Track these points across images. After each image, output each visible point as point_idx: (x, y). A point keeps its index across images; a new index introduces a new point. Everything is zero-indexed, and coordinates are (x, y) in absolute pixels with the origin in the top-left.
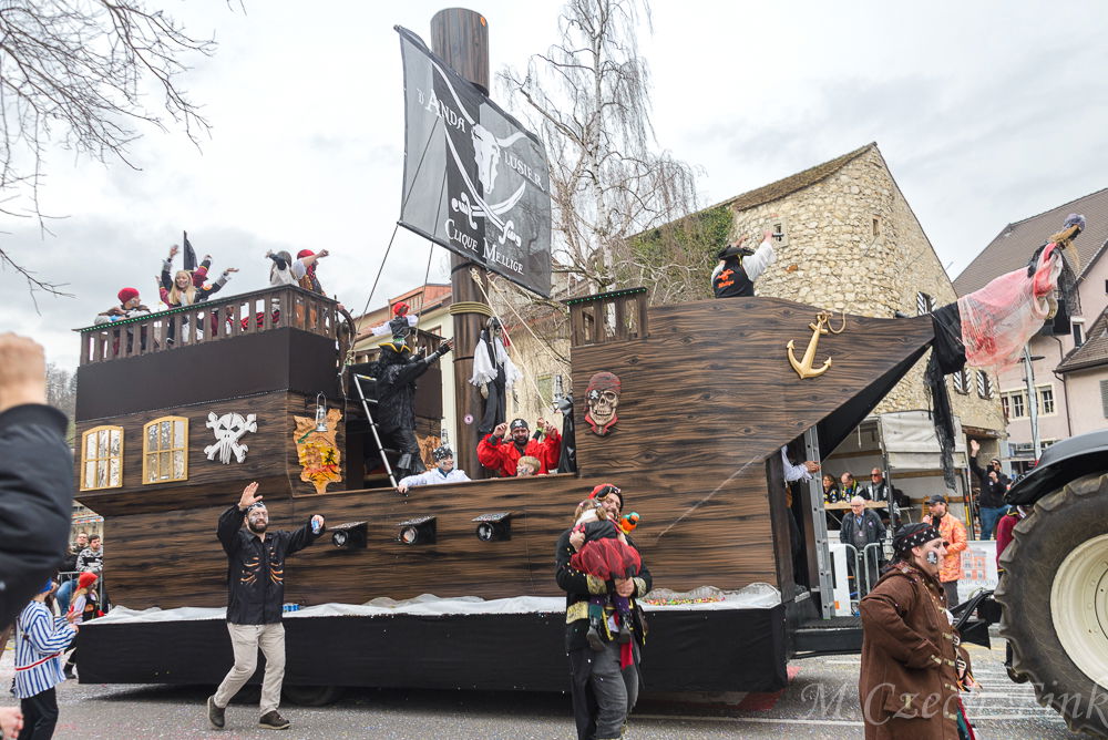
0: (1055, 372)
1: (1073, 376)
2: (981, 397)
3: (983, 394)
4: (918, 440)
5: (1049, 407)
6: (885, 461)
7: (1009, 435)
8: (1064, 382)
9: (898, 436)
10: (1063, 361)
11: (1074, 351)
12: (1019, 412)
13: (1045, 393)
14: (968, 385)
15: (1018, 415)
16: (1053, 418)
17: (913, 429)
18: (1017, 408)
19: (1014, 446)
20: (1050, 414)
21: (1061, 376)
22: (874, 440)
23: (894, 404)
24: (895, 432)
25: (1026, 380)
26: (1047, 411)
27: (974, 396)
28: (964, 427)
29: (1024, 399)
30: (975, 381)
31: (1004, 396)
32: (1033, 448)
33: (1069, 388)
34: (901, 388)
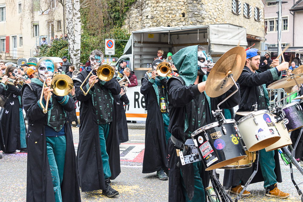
0: (290, 10)
1: (298, 13)
2: (255, 20)
3: (256, 19)
5: (285, 27)
6: (209, 48)
7: (266, 40)
8: (294, 15)
9: (216, 36)
10: (294, 5)
12: (272, 29)
13: (284, 20)
14: (250, 14)
15: (271, 31)
16: (287, 32)
17: (224, 33)
18: (271, 27)
19: (268, 45)
20: (285, 31)
21: (292, 12)
22: (204, 38)
23: (215, 21)
24: (215, 34)
25: (278, 13)
26: (284, 29)
27: (252, 20)
28: (247, 34)
29: (275, 22)
30: (253, 12)
31: (266, 21)
32: (277, 46)
33: (295, 19)
34: (218, 13)
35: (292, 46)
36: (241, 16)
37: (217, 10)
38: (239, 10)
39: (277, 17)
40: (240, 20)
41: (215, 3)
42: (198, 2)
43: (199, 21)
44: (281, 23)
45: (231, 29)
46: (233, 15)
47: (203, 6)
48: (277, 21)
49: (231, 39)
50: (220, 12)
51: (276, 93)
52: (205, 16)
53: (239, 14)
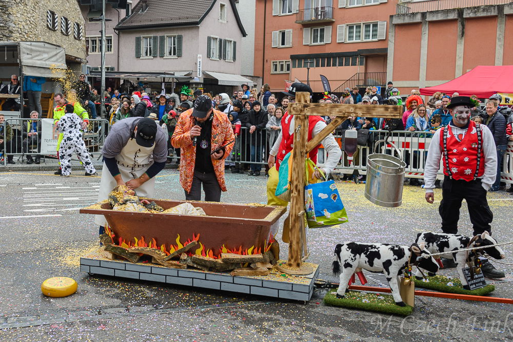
0: (115, 29)
1: (123, 32)
2: (75, 38)
4: (41, 60)
5: (109, 48)
6: (21, 71)
7: (87, 62)
8: (118, 35)
9: (29, 56)
10: (119, 24)
11: (125, 19)
12: (94, 49)
13: (108, 40)
14: (69, 30)
15: (93, 51)
16: (111, 54)
17: (38, 53)
18: (93, 47)
19: (90, 68)
20: (109, 53)
21: (117, 32)
22: (14, 57)
23: (26, 37)
24: (28, 54)
25: (101, 32)
26: (108, 51)
27: (71, 37)
28: (66, 55)
29: (98, 42)
30: (73, 29)
31: (87, 39)
32: (100, 70)
33: (120, 39)
34: (30, 27)
35: (116, 70)
36: (59, 33)
37: (28, 22)
38: (56, 25)
39: (101, 36)
40: (56, 37)
41: (25, 14)
42: (4, 11)
43: (5, 36)
44: (104, 43)
45: (47, 48)
46: (48, 30)
47: (11, 17)
48: (101, 41)
49: (46, 60)
50: (33, 26)
51: (100, 125)
52: (14, 29)
53: (56, 29)
